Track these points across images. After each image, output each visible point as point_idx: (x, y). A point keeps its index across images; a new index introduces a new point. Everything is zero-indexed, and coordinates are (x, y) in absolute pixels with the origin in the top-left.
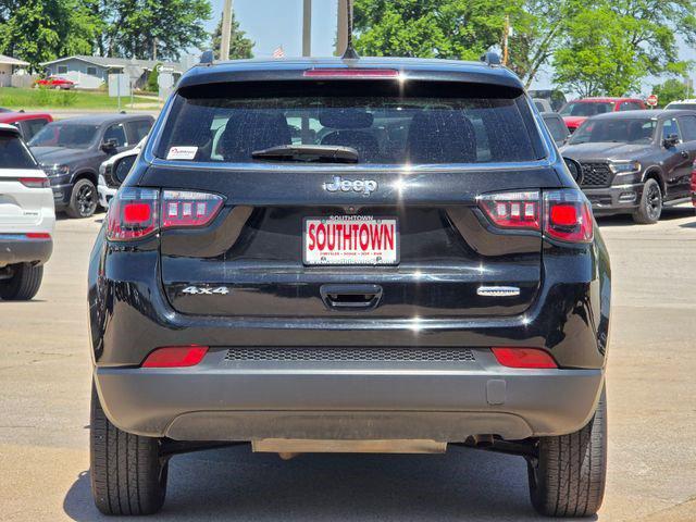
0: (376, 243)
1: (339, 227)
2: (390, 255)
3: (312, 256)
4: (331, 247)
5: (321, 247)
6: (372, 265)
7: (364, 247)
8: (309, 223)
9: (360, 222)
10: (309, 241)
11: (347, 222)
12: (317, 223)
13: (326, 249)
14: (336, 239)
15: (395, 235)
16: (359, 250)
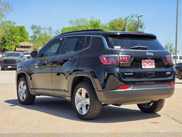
0: (152, 65)
1: (146, 62)
2: (154, 67)
3: (143, 67)
4: (146, 65)
5: (144, 65)
6: (151, 69)
7: (150, 65)
8: (142, 61)
9: (149, 61)
10: (143, 64)
11: (147, 61)
12: (143, 61)
13: (145, 66)
14: (146, 64)
15: (154, 63)
16: (149, 66)
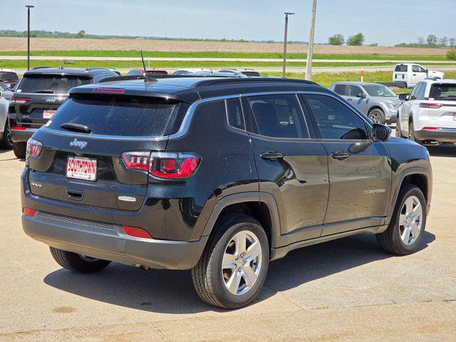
0: (89, 171)
1: (78, 162)
2: (93, 177)
3: (69, 174)
4: (75, 171)
5: (72, 170)
7: (86, 172)
8: (69, 159)
9: (85, 160)
10: (69, 167)
11: (81, 160)
12: (72, 159)
13: (74, 171)
14: (77, 167)
15: (95, 168)
16: (84, 173)
